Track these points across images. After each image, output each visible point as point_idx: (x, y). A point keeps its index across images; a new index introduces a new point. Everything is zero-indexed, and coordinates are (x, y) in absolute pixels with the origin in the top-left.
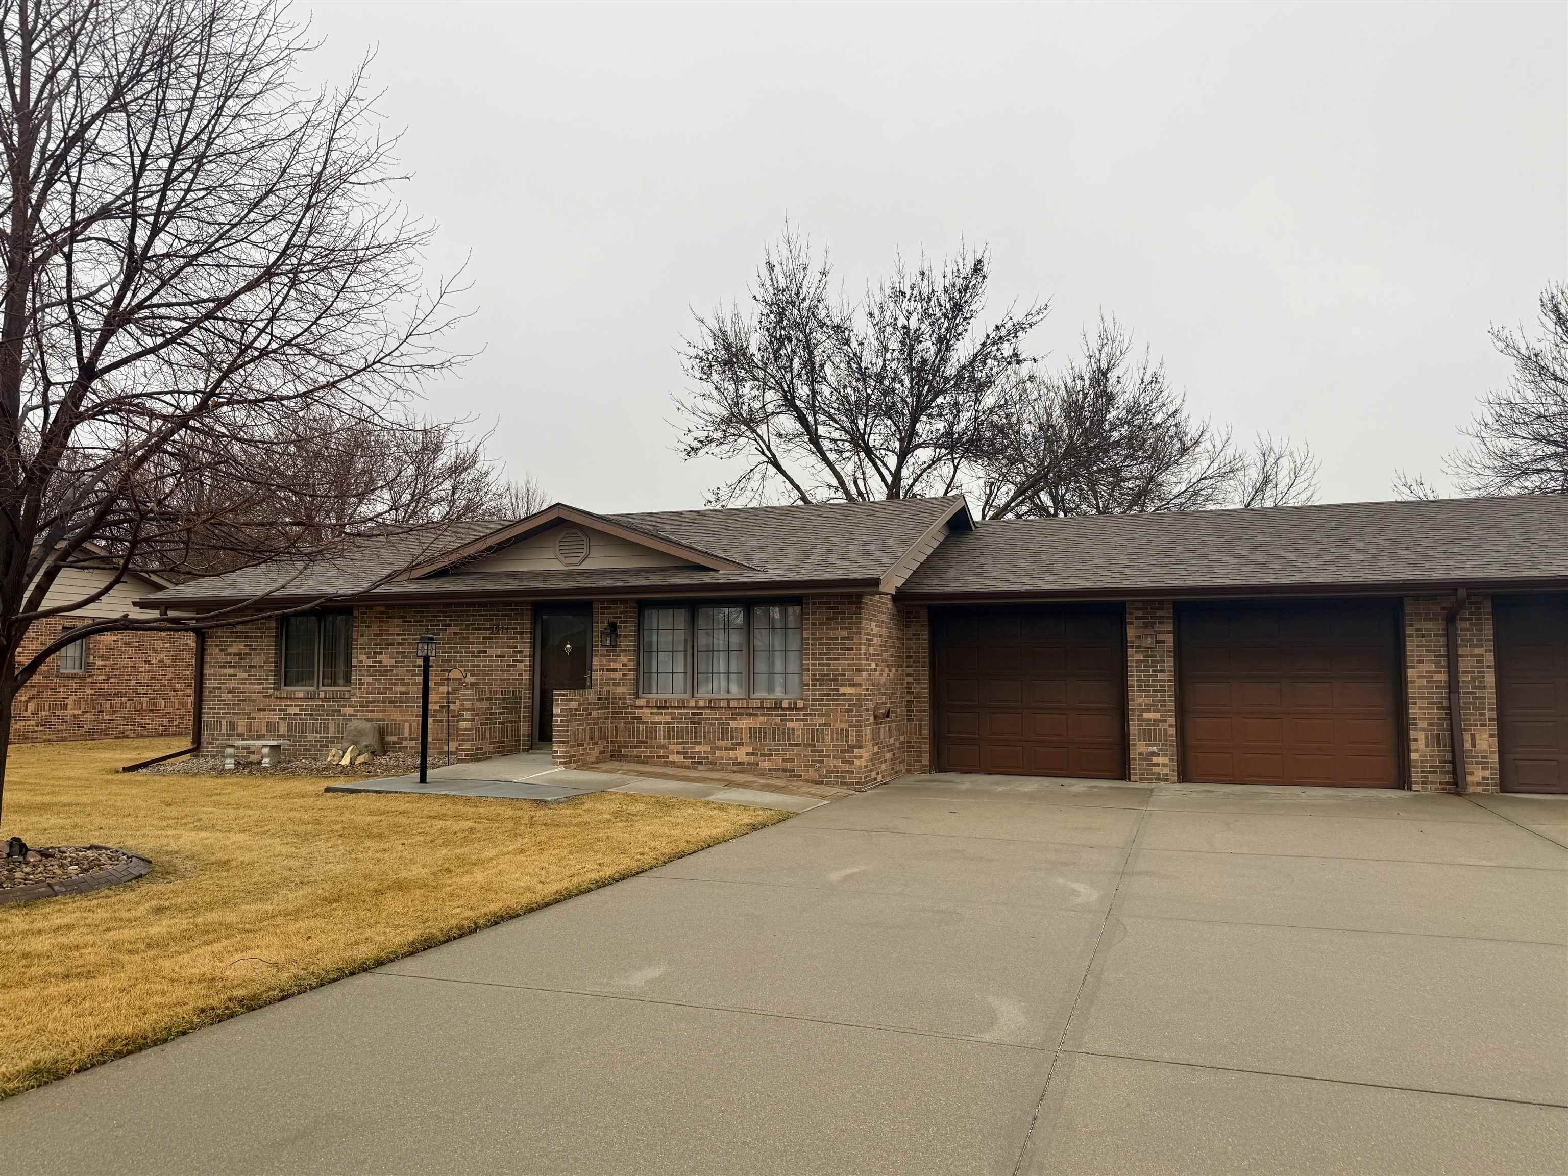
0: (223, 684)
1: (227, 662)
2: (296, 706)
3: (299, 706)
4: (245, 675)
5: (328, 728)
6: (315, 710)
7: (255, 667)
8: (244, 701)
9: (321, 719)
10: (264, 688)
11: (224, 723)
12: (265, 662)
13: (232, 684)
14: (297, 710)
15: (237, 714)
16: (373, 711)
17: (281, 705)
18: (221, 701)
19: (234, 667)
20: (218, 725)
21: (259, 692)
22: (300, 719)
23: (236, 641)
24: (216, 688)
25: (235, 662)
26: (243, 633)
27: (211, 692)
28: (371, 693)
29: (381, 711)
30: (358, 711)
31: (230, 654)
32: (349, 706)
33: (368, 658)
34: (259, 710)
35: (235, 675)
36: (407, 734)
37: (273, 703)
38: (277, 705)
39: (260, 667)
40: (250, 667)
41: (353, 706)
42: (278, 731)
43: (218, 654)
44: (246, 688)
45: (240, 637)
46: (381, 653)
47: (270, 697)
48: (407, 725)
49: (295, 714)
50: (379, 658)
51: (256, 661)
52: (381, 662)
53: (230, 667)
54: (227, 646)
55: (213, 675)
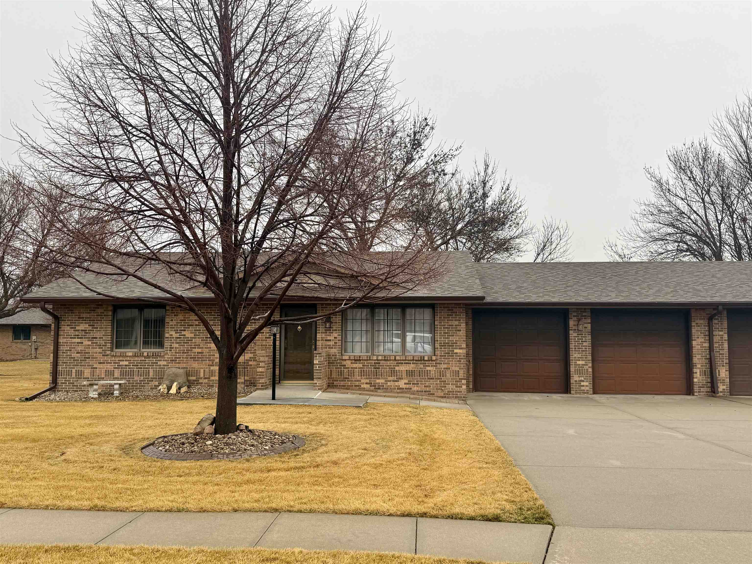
0: (73, 348)
1: (75, 335)
2: (126, 361)
3: (128, 360)
4: (90, 343)
5: (149, 373)
6: (139, 363)
7: (97, 338)
8: (89, 358)
9: (144, 368)
10: (103, 350)
11: (74, 371)
12: (103, 335)
13: (79, 348)
14: (127, 363)
15: (83, 365)
16: (180, 363)
17: (116, 360)
18: (72, 358)
19: (81, 338)
20: (69, 373)
21: (99, 353)
22: (129, 368)
23: (82, 323)
24: (68, 350)
25: (81, 335)
26: (87, 318)
27: (64, 353)
28: (178, 353)
29: (185, 363)
30: (169, 363)
31: (78, 330)
32: (163, 360)
33: (176, 333)
34: (100, 363)
35: (82, 343)
36: (202, 375)
37: (109, 359)
38: (112, 360)
39: (100, 338)
40: (92, 338)
41: (166, 361)
42: (113, 376)
43: (69, 330)
44: (91, 350)
45: (85, 320)
46: (185, 330)
47: (107, 355)
48: (202, 371)
49: (125, 365)
50: (183, 333)
51: (98, 335)
52: (185, 335)
53: (78, 338)
54: (76, 325)
55: (65, 343)
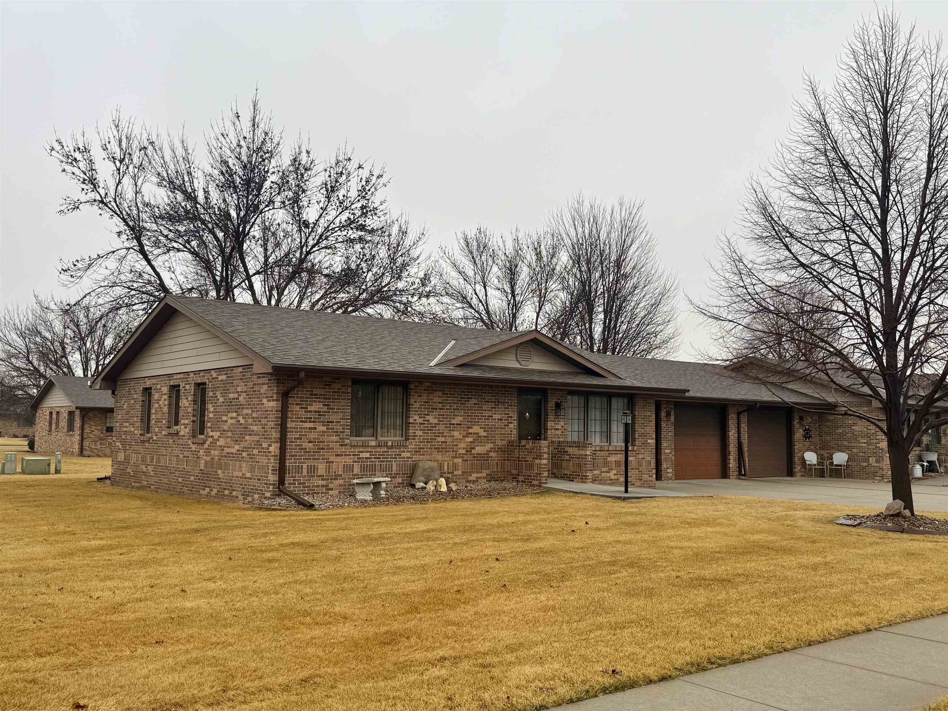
0: (304, 435)
1: (307, 418)
2: (367, 452)
3: (370, 452)
4: (324, 428)
5: (392, 467)
6: (382, 455)
7: (333, 422)
8: (324, 449)
9: (387, 461)
10: (340, 439)
11: (305, 466)
12: (341, 419)
13: (312, 436)
14: (368, 455)
15: (317, 459)
17: (355, 452)
18: (302, 449)
19: (314, 422)
20: (299, 469)
21: (336, 442)
22: (371, 462)
23: (315, 401)
24: (298, 438)
25: (314, 418)
26: (322, 395)
27: (293, 442)
28: (422, 442)
29: (429, 455)
30: (413, 455)
31: (311, 411)
32: (407, 452)
33: (420, 418)
34: (337, 455)
35: (316, 428)
36: (446, 470)
37: (348, 450)
38: (352, 452)
39: (337, 422)
40: (328, 422)
41: (410, 452)
42: (353, 472)
43: (299, 411)
44: (325, 438)
45: (319, 398)
46: (428, 415)
47: (346, 445)
48: (446, 463)
49: (366, 458)
50: (428, 418)
51: (334, 418)
52: (428, 421)
53: (310, 422)
54: (307, 405)
55: (294, 428)
